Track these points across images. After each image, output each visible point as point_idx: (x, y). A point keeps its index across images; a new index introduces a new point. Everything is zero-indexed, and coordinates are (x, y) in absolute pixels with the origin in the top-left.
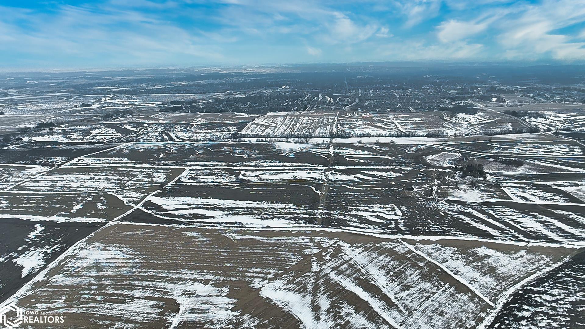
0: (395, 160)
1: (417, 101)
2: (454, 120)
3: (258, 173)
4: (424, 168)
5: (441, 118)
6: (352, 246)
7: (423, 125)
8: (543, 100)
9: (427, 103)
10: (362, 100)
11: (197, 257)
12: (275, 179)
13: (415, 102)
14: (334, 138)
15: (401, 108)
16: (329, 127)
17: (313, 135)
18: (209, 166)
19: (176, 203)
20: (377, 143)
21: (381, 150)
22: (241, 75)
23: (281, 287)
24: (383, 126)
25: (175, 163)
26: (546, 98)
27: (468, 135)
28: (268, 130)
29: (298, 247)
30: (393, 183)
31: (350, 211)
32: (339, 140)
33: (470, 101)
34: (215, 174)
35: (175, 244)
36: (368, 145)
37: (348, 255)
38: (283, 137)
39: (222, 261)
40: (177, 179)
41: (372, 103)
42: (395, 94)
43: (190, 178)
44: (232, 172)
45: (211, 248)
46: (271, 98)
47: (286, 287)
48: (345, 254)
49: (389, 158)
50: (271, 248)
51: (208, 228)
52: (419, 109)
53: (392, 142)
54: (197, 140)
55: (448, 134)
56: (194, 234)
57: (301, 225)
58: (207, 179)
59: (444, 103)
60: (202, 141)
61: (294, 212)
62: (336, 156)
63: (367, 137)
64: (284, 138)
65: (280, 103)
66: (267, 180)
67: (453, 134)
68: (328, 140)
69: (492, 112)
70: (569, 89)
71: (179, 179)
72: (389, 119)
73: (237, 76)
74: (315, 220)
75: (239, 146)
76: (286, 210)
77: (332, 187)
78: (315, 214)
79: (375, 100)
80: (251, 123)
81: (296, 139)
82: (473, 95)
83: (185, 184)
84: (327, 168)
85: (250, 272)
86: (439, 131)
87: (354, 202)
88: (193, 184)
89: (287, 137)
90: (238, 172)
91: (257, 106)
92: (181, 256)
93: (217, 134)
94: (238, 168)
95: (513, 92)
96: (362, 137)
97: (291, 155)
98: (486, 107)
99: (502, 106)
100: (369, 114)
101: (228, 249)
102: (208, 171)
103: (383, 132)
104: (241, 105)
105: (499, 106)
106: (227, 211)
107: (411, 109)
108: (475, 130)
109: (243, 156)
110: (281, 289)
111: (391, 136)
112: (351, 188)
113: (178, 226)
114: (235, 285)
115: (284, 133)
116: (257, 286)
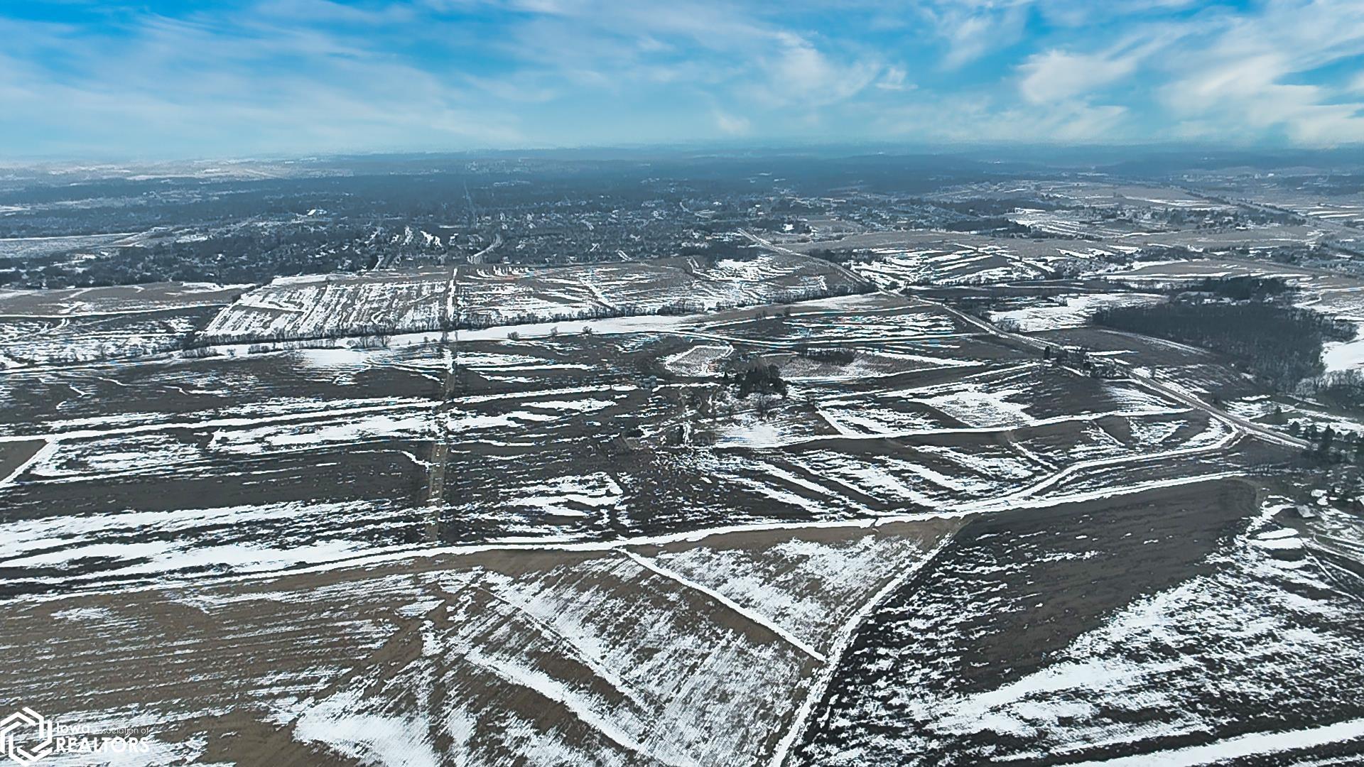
0: (595, 372)
1: (632, 236)
2: (714, 275)
3: (261, 432)
4: (661, 383)
5: (687, 271)
6: (516, 581)
7: (647, 290)
8: (878, 226)
9: (654, 239)
10: (509, 238)
11: (104, 673)
12: (309, 444)
13: (629, 240)
14: (451, 330)
15: (599, 254)
16: (436, 306)
17: (399, 327)
18: (117, 426)
19: (23, 536)
20: (554, 337)
21: (563, 351)
22: (191, 184)
23: (347, 709)
24: (563, 296)
25: (10, 428)
26: (884, 222)
27: (743, 305)
28: (280, 323)
29: (384, 604)
30: (598, 424)
31: (504, 499)
32: (465, 335)
33: (741, 233)
34: (138, 445)
35: (32, 647)
36: (533, 343)
37: (508, 604)
38: (321, 337)
39: (180, 671)
40: (19, 471)
41: (533, 245)
42: (583, 221)
43: (63, 464)
44: (185, 437)
45: (145, 642)
46: (277, 241)
47: (361, 705)
48: (502, 602)
49: (584, 367)
50: (312, 617)
51: (132, 590)
52: (639, 253)
53: (587, 331)
54: (76, 359)
55: (703, 304)
56: (91, 613)
57: (387, 549)
58: (116, 461)
59: (689, 238)
60: (92, 362)
61: (365, 518)
62: (460, 374)
63: (528, 323)
64: (324, 340)
65: (306, 253)
66: (288, 446)
67: (714, 306)
68: (438, 336)
69: (786, 255)
70: (920, 202)
71: (27, 471)
72: (576, 279)
73: (178, 187)
74: (423, 532)
75: (202, 369)
76: (346, 517)
77: (455, 447)
78: (419, 518)
79: (540, 238)
80: (231, 306)
81: (357, 340)
82: (747, 219)
83: (47, 482)
84: (440, 403)
85: (262, 687)
86: (684, 301)
87: (512, 478)
88: (72, 480)
89: (332, 336)
90: (205, 434)
91: (243, 262)
92: (52, 680)
93: (136, 340)
94: (202, 424)
95: (821, 211)
96: (517, 324)
97: (347, 381)
98: (774, 243)
99: (804, 240)
100: (530, 269)
101: (195, 636)
102: (117, 441)
103: (564, 310)
104: (197, 261)
105: (799, 241)
106: (183, 538)
107: (622, 254)
108: (757, 294)
109: (216, 392)
110: (349, 712)
111: (582, 317)
112: (502, 444)
113: (35, 597)
114: (222, 726)
115: (322, 327)
116: (284, 718)
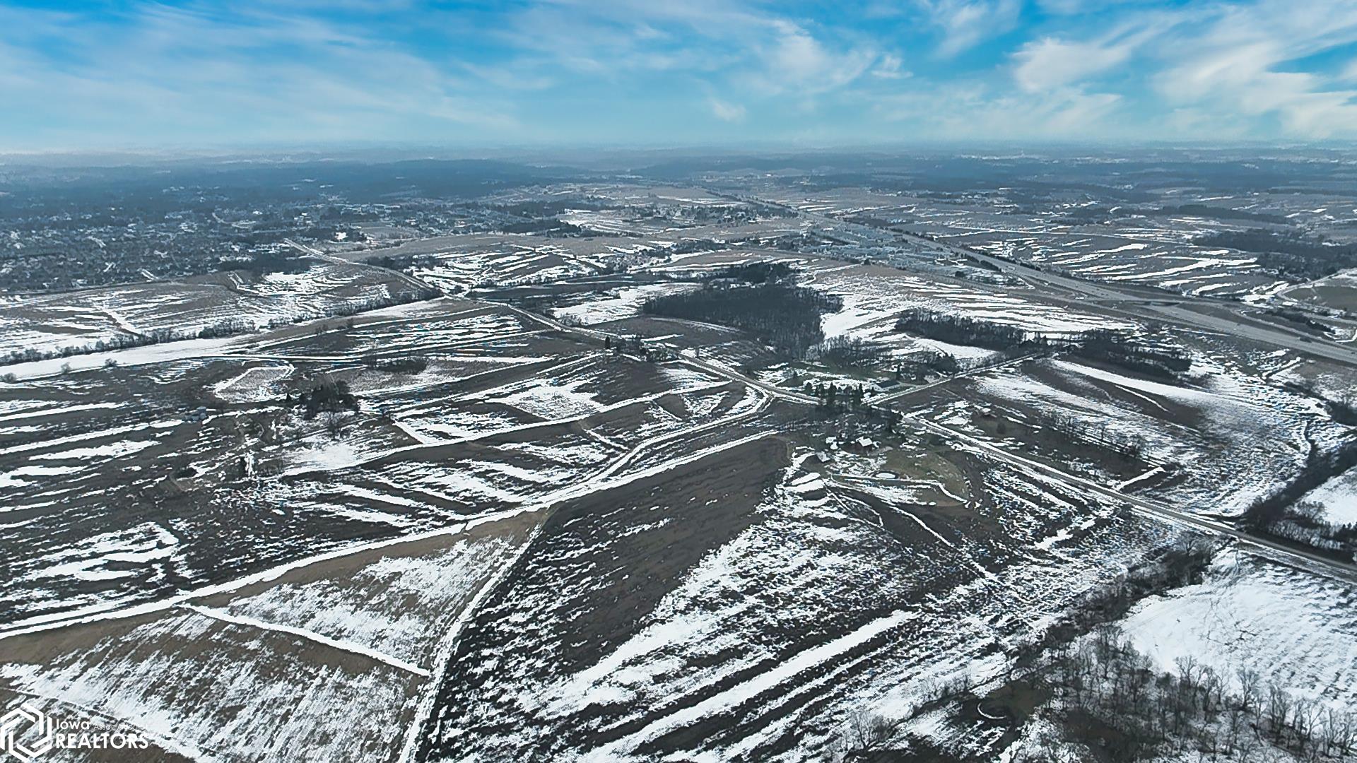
0: (128, 410)
1: (157, 252)
2: (263, 290)
4: (212, 413)
5: (230, 287)
6: (47, 667)
8: (435, 231)
9: (184, 255)
13: (153, 256)
15: (116, 274)
20: (67, 374)
21: (82, 390)
24: (73, 325)
26: (441, 227)
27: (300, 320)
30: (137, 468)
31: (17, 574)
33: (288, 243)
36: (37, 383)
37: (37, 697)
41: (24, 269)
42: (90, 237)
48: (29, 697)
49: (111, 405)
52: (167, 271)
53: (110, 364)
55: (252, 323)
59: (230, 252)
63: (28, 360)
67: (266, 324)
69: (342, 264)
70: (475, 206)
72: (89, 305)
79: (32, 259)
82: (294, 229)
86: (230, 321)
87: (27, 547)
95: (375, 217)
96: (12, 363)
98: (328, 253)
99: (360, 249)
100: (22, 297)
103: (76, 342)
105: (354, 250)
107: (146, 273)
108: (315, 308)
111: (102, 348)
112: (7, 509)
